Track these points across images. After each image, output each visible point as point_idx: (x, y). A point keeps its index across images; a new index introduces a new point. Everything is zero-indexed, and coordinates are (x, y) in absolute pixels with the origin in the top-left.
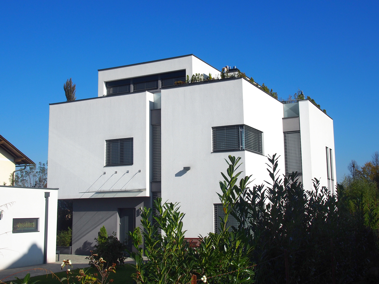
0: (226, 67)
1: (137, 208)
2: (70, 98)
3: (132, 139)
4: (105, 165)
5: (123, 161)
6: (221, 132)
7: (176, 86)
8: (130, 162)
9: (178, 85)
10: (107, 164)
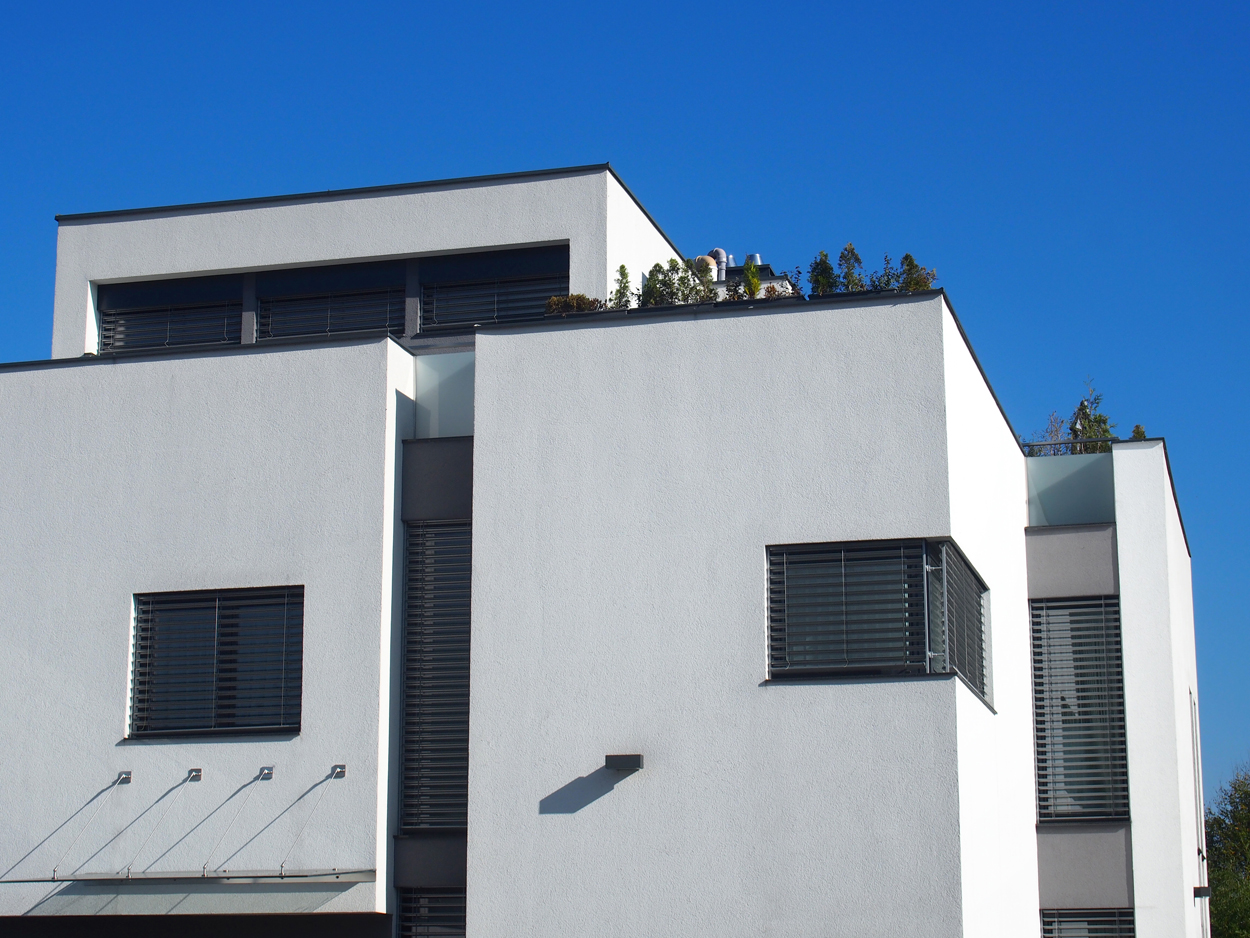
0: (715, 256)
3: (291, 598)
4: (127, 732)
5: (233, 716)
7: (560, 317)
8: (283, 721)
9: (569, 316)
10: (139, 728)
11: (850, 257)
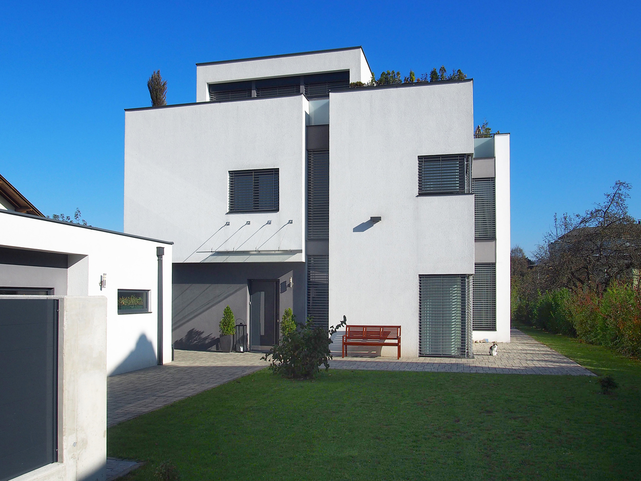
1: (282, 279)
2: (157, 103)
3: (276, 172)
4: (228, 211)
5: (259, 206)
6: (428, 164)
8: (275, 208)
9: (356, 88)
10: (231, 210)
11: (443, 70)
